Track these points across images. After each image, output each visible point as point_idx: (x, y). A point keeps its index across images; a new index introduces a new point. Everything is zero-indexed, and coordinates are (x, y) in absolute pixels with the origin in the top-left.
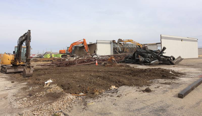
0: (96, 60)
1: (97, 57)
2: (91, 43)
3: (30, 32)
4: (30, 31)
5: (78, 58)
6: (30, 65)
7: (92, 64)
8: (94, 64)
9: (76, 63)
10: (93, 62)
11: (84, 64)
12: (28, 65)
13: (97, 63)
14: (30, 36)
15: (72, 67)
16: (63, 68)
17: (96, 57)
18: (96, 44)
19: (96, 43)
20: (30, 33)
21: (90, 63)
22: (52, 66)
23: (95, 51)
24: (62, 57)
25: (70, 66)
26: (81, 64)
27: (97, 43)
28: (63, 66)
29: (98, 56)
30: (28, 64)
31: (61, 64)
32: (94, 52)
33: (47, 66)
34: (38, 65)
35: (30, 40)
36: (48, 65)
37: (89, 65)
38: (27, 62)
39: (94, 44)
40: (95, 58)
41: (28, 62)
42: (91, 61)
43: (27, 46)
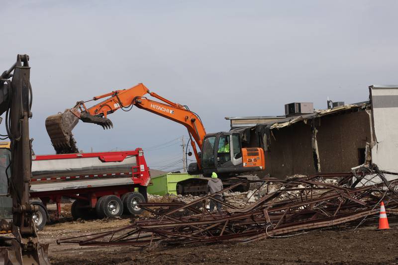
0: (376, 199)
1: (385, 182)
2: (335, 104)
3: (26, 64)
4: (24, 59)
5: (276, 195)
6: (35, 241)
7: (353, 223)
8: (366, 224)
9: (269, 221)
10: (359, 215)
11: (310, 226)
12: (24, 241)
13: (384, 216)
14: (27, 88)
15: (248, 246)
16: (198, 250)
17: (379, 185)
18: (368, 112)
19: (370, 105)
20: (27, 68)
21: (346, 219)
22: (136, 242)
23: (361, 152)
24: (183, 194)
25: (235, 242)
26: (296, 228)
27: (370, 102)
28: (197, 242)
29: (389, 178)
30: (25, 235)
31: (181, 229)
32: (355, 156)
33: (112, 243)
34: (66, 241)
35: (28, 106)
36: (116, 236)
37: (342, 234)
38: (17, 223)
39: (355, 110)
40: (368, 190)
41: (26, 225)
42: (349, 207)
43: (16, 142)
